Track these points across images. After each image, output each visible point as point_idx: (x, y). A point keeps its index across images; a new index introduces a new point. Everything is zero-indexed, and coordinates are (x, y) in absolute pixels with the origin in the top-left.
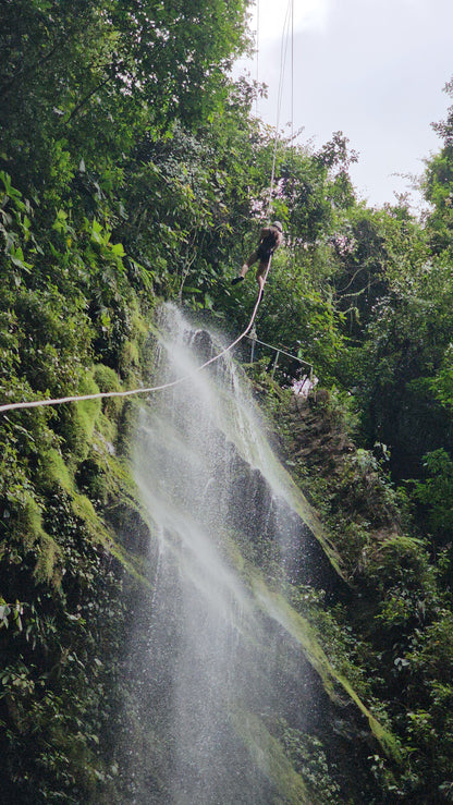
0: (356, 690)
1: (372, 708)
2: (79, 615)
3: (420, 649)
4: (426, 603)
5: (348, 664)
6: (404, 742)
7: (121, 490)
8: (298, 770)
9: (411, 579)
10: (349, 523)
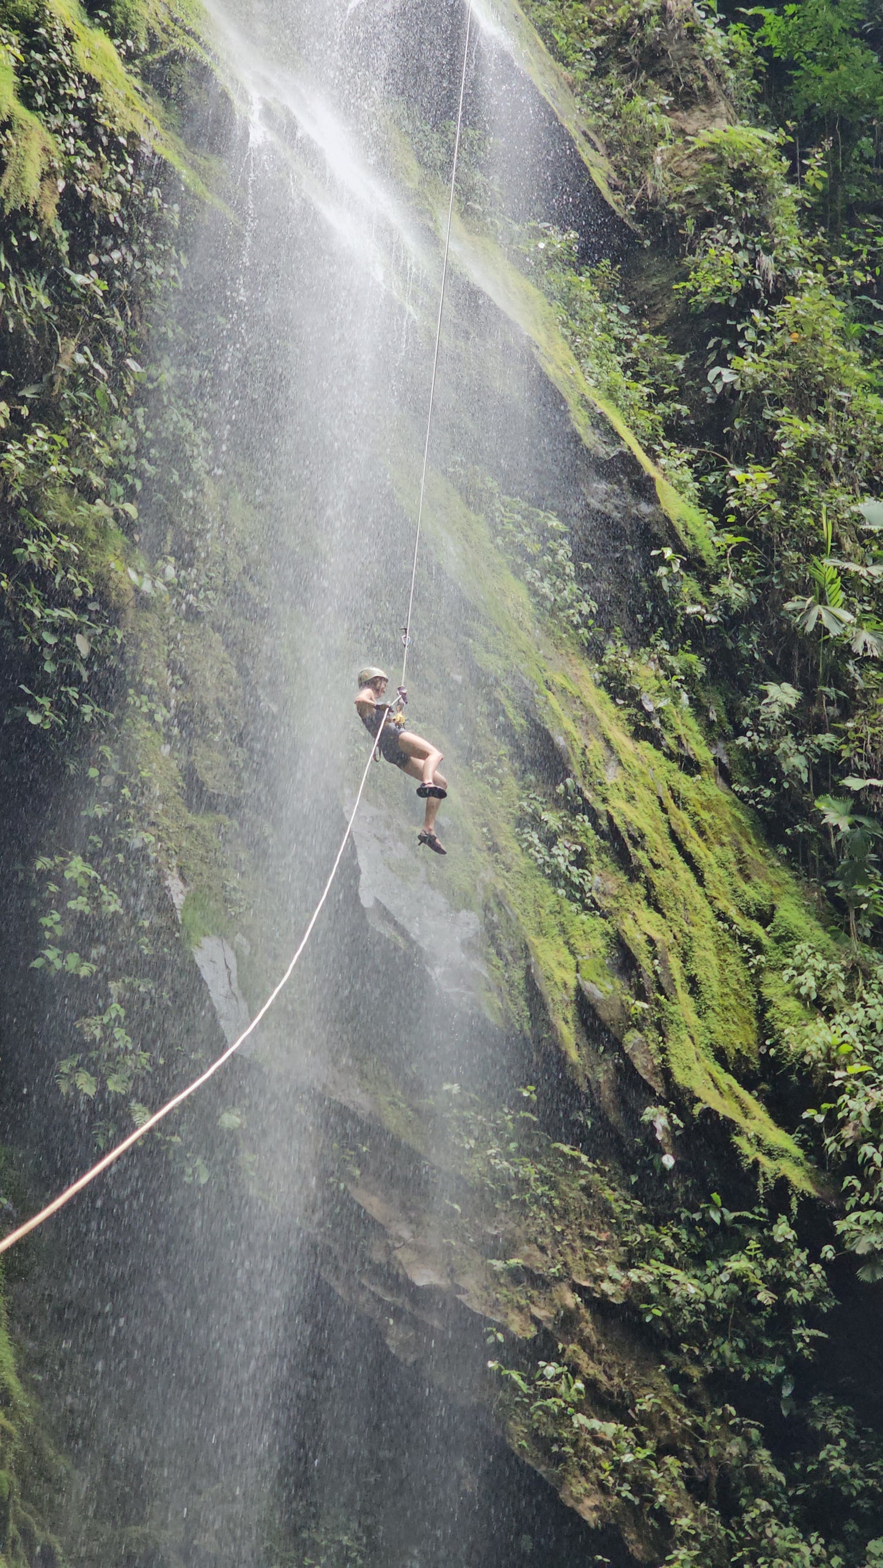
0: (633, 427)
1: (663, 461)
2: (94, 273)
3: (759, 350)
4: (776, 260)
5: (620, 379)
6: (722, 525)
7: (175, 21)
8: (517, 572)
9: (748, 212)
10: (630, 96)
